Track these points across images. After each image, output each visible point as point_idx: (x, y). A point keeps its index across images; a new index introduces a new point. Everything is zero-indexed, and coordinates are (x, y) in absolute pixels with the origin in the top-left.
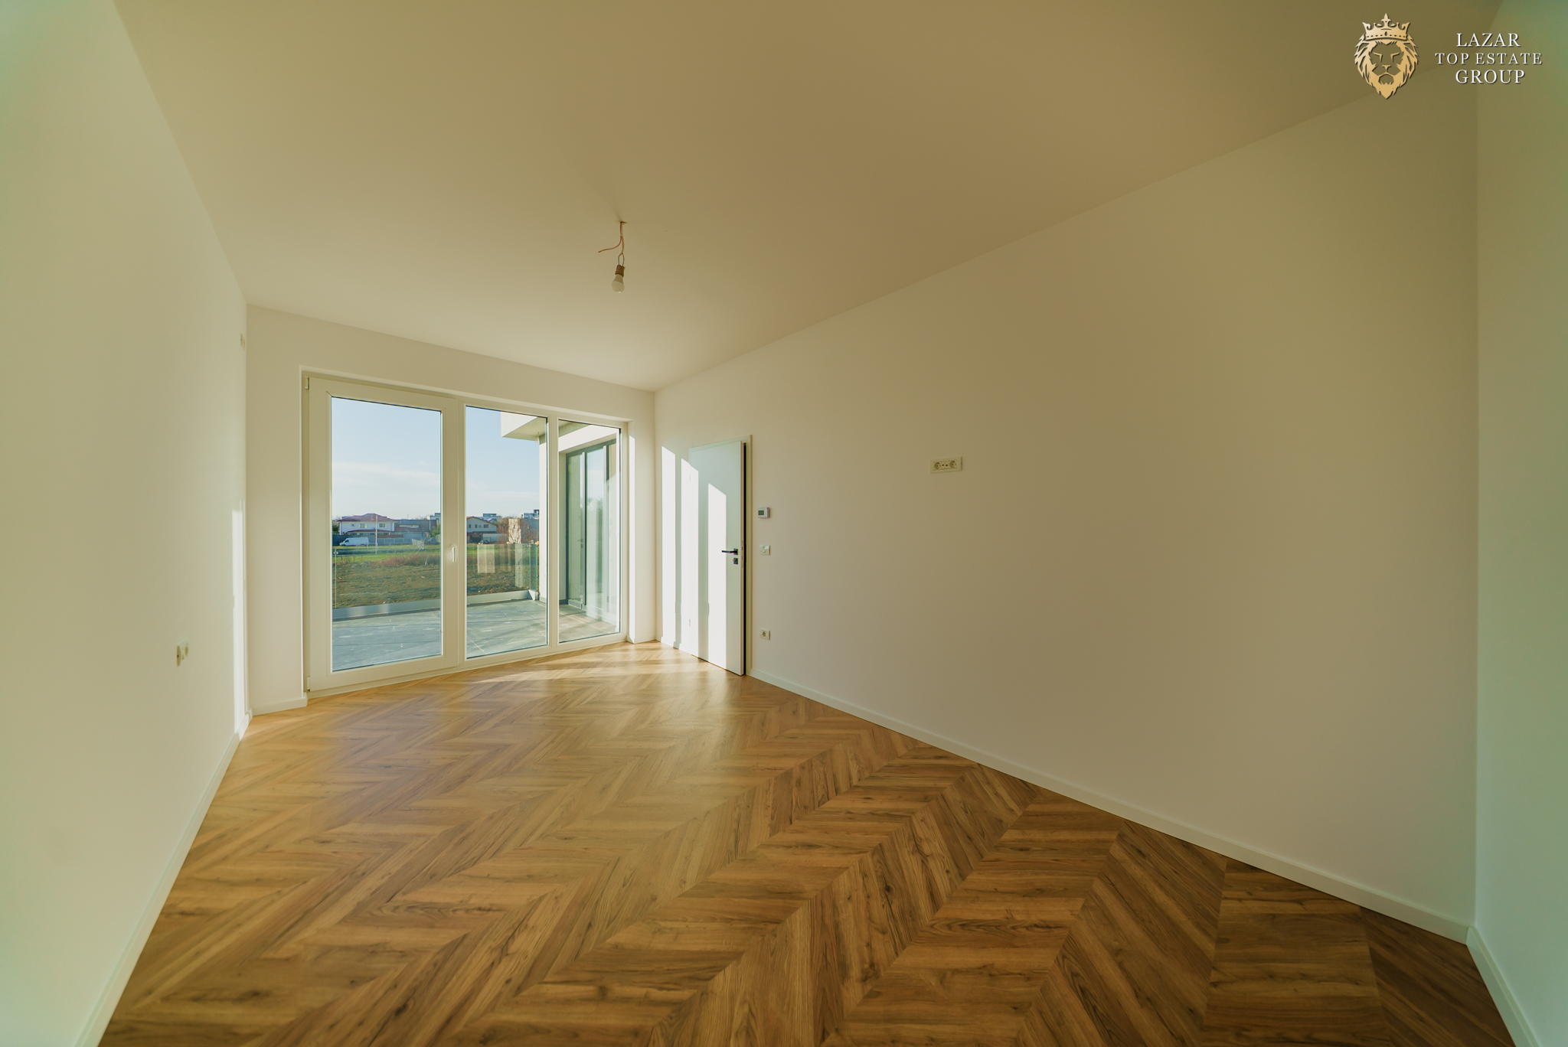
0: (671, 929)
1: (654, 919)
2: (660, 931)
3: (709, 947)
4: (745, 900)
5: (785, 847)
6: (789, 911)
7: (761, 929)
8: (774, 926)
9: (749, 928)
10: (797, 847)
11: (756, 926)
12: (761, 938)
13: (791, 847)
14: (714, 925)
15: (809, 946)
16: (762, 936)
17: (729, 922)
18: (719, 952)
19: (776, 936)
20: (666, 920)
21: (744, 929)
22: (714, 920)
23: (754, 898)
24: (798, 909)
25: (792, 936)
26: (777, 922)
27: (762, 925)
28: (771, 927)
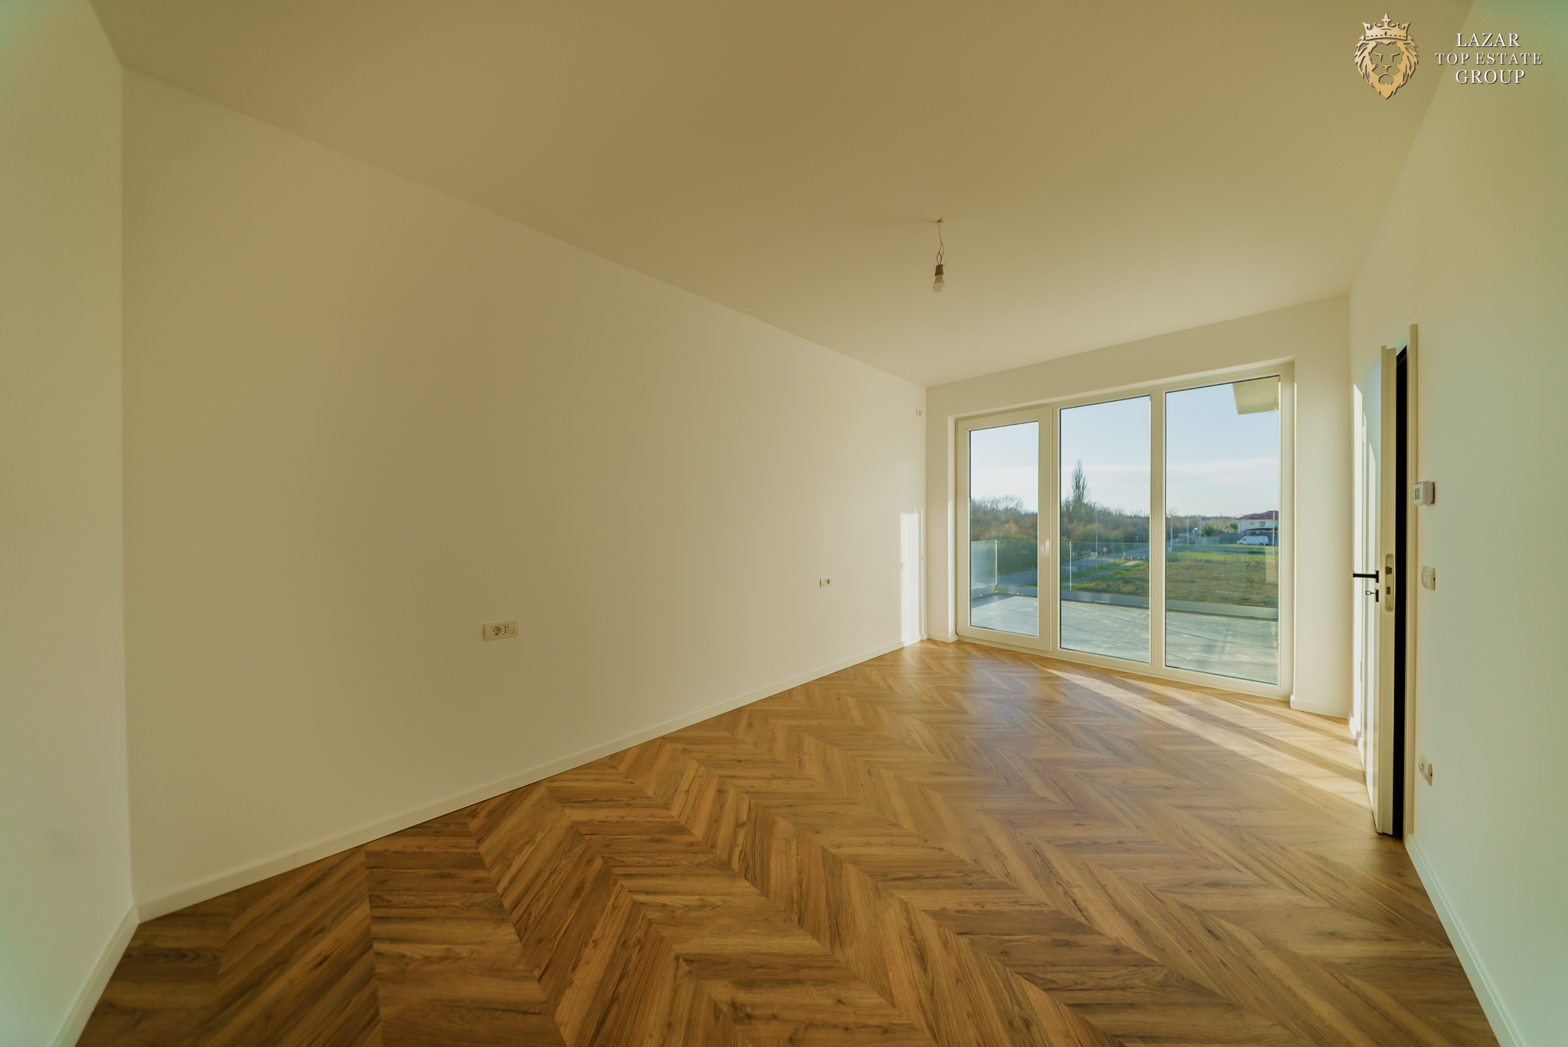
0: (790, 848)
1: (798, 837)
2: (788, 841)
3: (773, 874)
4: (824, 894)
5: (911, 928)
6: (815, 933)
7: (792, 910)
8: (796, 920)
9: (793, 900)
10: (915, 941)
11: (795, 905)
12: (782, 909)
13: (912, 934)
14: (794, 874)
15: (774, 951)
16: (785, 911)
17: (798, 884)
18: (768, 881)
19: (785, 921)
20: (798, 843)
21: (792, 896)
22: (800, 873)
23: (828, 900)
24: (819, 941)
25: (784, 937)
26: (801, 923)
27: (796, 909)
28: (795, 918)
